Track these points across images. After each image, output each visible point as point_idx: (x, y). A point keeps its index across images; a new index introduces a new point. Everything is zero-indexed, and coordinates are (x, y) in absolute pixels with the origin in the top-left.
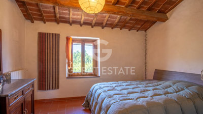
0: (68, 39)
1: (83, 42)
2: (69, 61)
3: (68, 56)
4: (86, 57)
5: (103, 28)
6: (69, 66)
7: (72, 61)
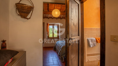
0: (47, 24)
1: (53, 25)
2: (48, 32)
3: (47, 31)
4: (54, 31)
5: (61, 19)
6: (48, 34)
7: (49, 32)
